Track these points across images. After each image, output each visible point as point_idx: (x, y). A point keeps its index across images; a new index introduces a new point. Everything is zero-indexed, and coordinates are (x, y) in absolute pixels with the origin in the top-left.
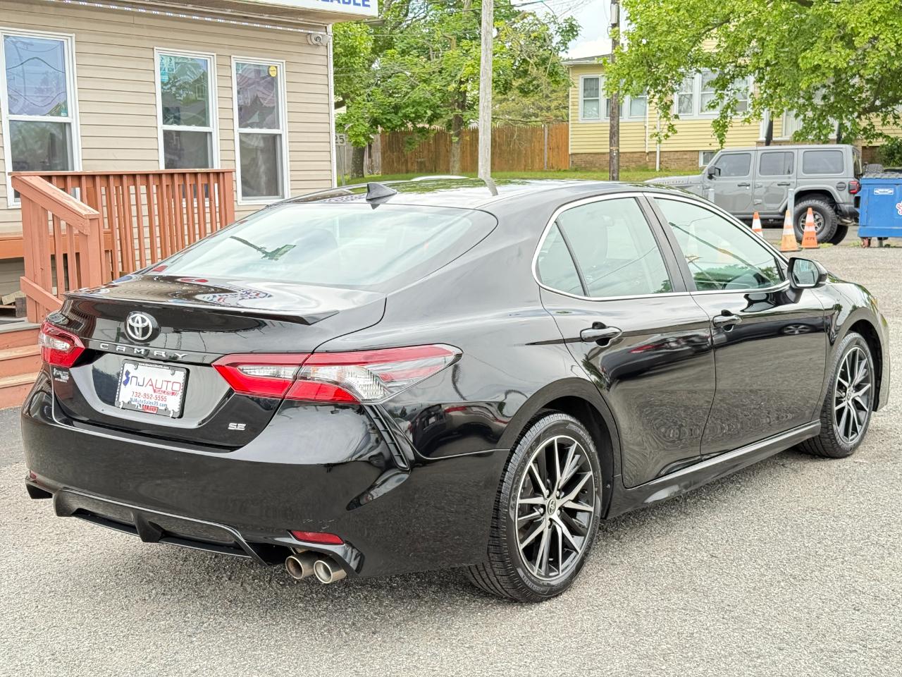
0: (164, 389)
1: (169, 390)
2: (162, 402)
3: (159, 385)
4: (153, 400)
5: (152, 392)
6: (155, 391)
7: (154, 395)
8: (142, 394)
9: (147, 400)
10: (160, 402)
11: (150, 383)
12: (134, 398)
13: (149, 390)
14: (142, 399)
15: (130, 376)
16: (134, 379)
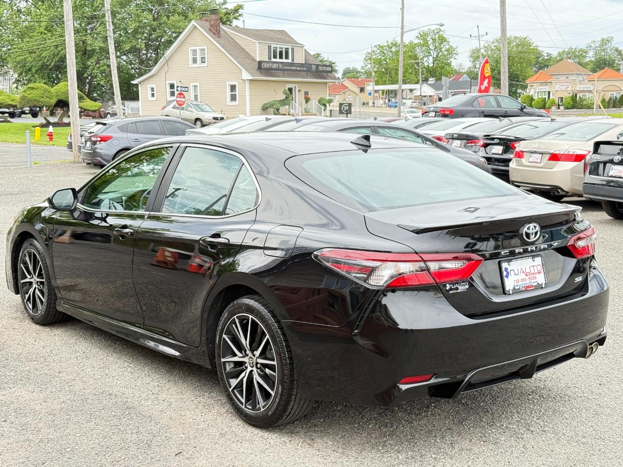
0: (532, 272)
1: (536, 271)
2: (535, 280)
3: (528, 271)
4: (528, 282)
5: (526, 277)
6: (527, 275)
7: (527, 278)
8: (520, 280)
9: (524, 283)
10: (532, 281)
11: (522, 271)
12: (515, 284)
13: (523, 276)
14: (521, 283)
15: (509, 271)
16: (512, 272)
